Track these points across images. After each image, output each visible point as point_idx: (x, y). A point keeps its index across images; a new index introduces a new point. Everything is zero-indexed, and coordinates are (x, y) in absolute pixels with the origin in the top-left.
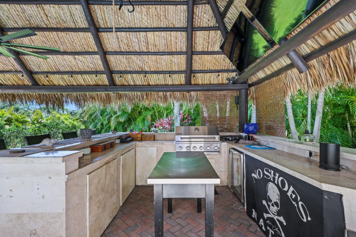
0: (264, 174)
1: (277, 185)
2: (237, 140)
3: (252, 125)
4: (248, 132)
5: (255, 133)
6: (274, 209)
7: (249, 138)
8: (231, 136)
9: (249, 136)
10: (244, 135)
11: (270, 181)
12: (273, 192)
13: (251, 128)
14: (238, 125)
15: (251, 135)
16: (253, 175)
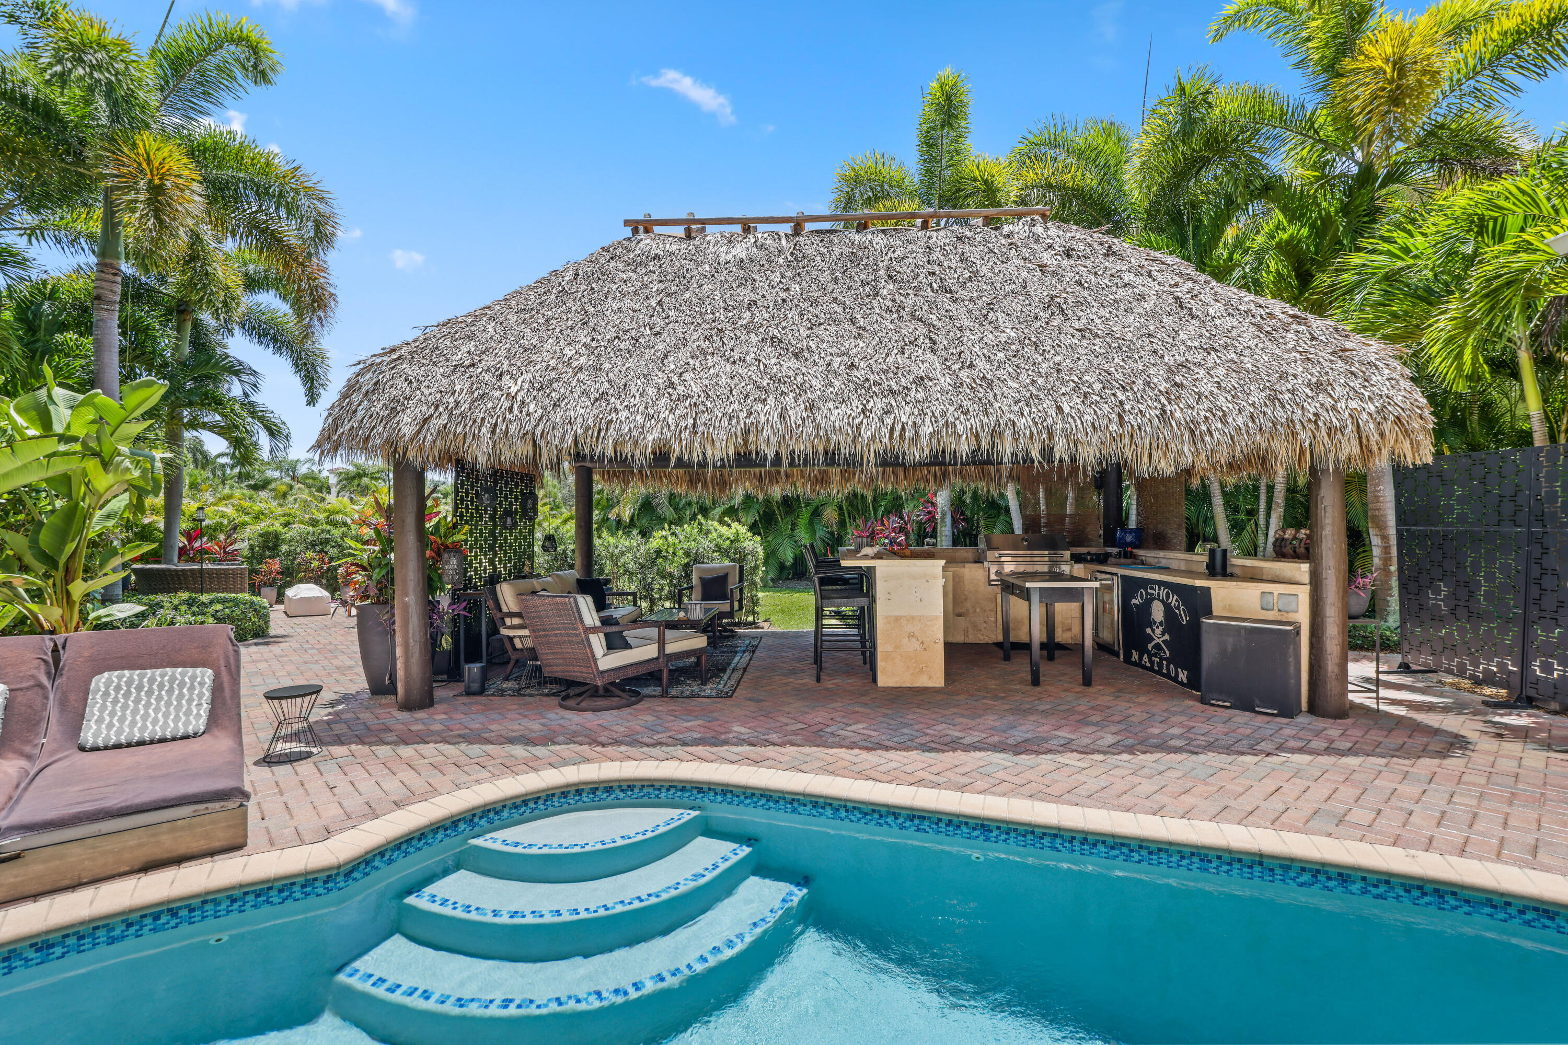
0: (1147, 594)
1: (1162, 601)
2: (1102, 559)
3: (1131, 531)
4: (1122, 544)
5: (1139, 547)
6: (1158, 631)
7: (1126, 555)
8: (1089, 553)
9: (1125, 552)
10: (1114, 550)
11: (1155, 599)
12: (1157, 612)
13: (1129, 538)
14: (1101, 532)
15: (1129, 549)
16: (1134, 601)
